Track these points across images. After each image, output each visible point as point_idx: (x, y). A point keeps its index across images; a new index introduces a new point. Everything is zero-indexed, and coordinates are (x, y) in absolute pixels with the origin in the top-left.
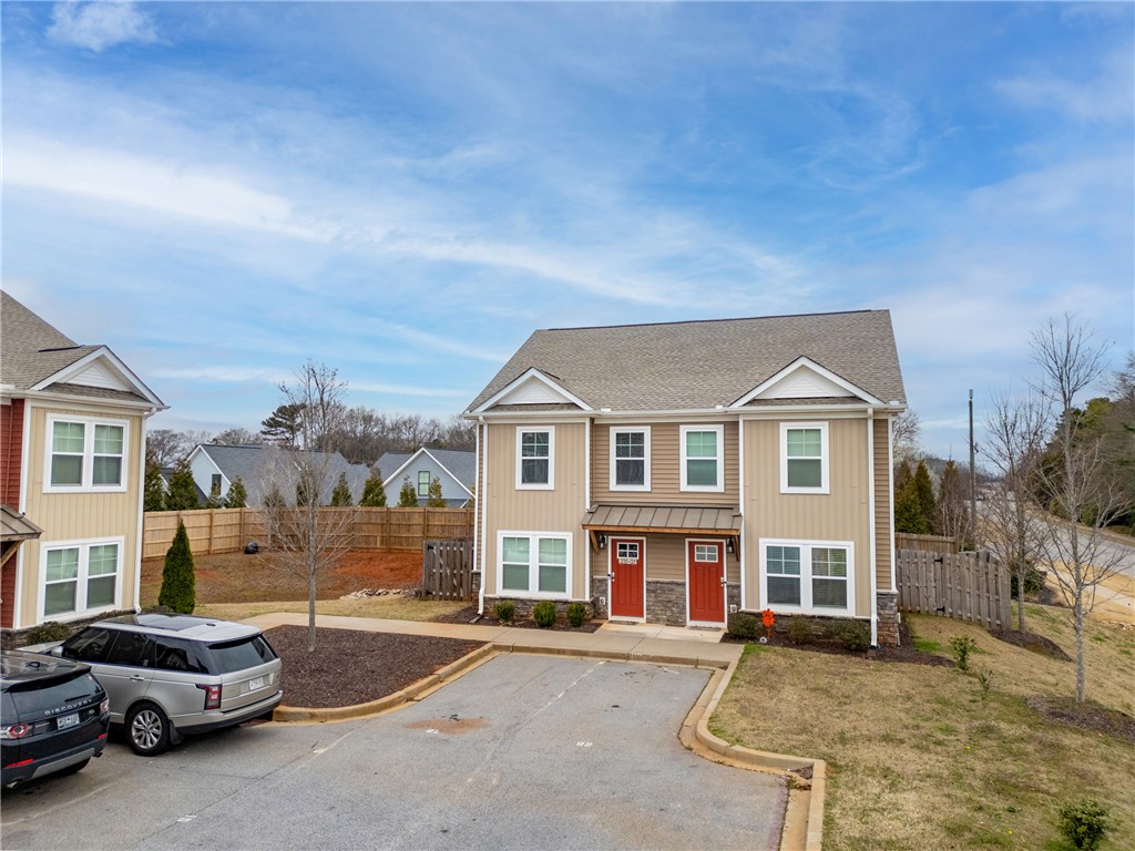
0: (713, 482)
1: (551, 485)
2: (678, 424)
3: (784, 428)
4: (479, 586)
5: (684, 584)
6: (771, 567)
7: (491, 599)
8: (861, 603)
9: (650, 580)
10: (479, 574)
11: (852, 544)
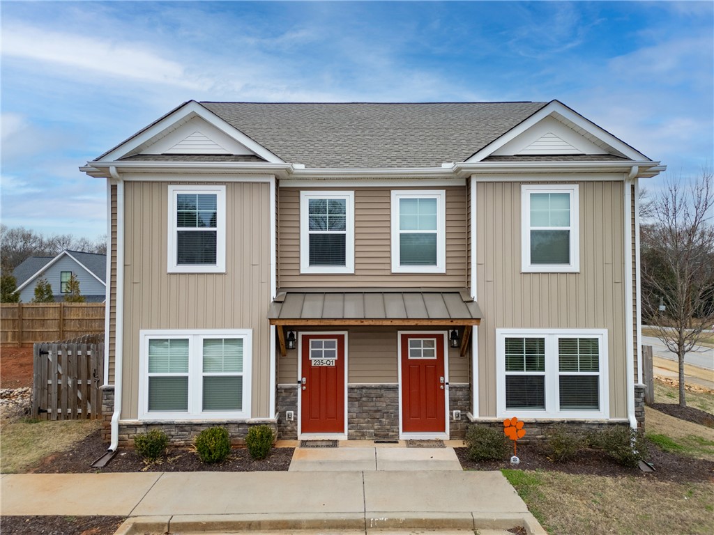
0: (433, 260)
1: (220, 265)
2: (389, 189)
3: (526, 191)
4: (111, 408)
5: (396, 388)
6: (511, 364)
7: (130, 426)
8: (617, 402)
9: (354, 385)
10: (112, 390)
11: (605, 331)
